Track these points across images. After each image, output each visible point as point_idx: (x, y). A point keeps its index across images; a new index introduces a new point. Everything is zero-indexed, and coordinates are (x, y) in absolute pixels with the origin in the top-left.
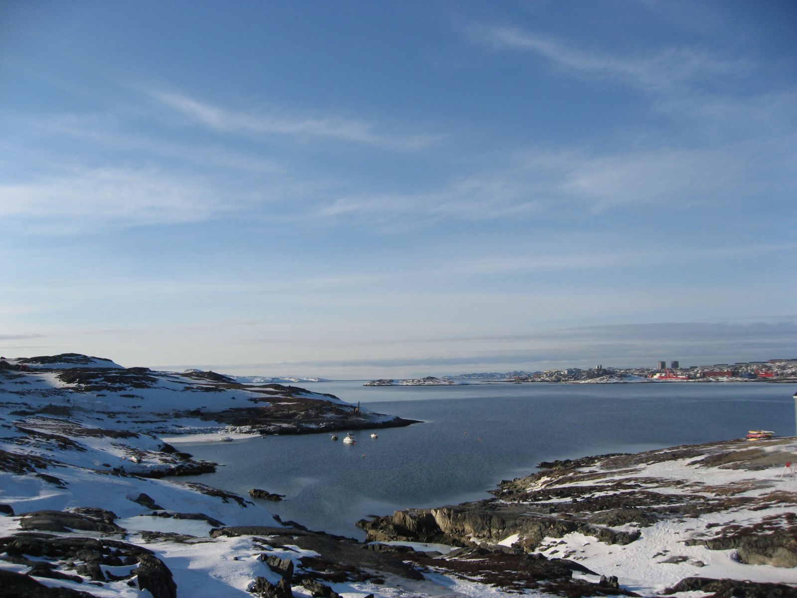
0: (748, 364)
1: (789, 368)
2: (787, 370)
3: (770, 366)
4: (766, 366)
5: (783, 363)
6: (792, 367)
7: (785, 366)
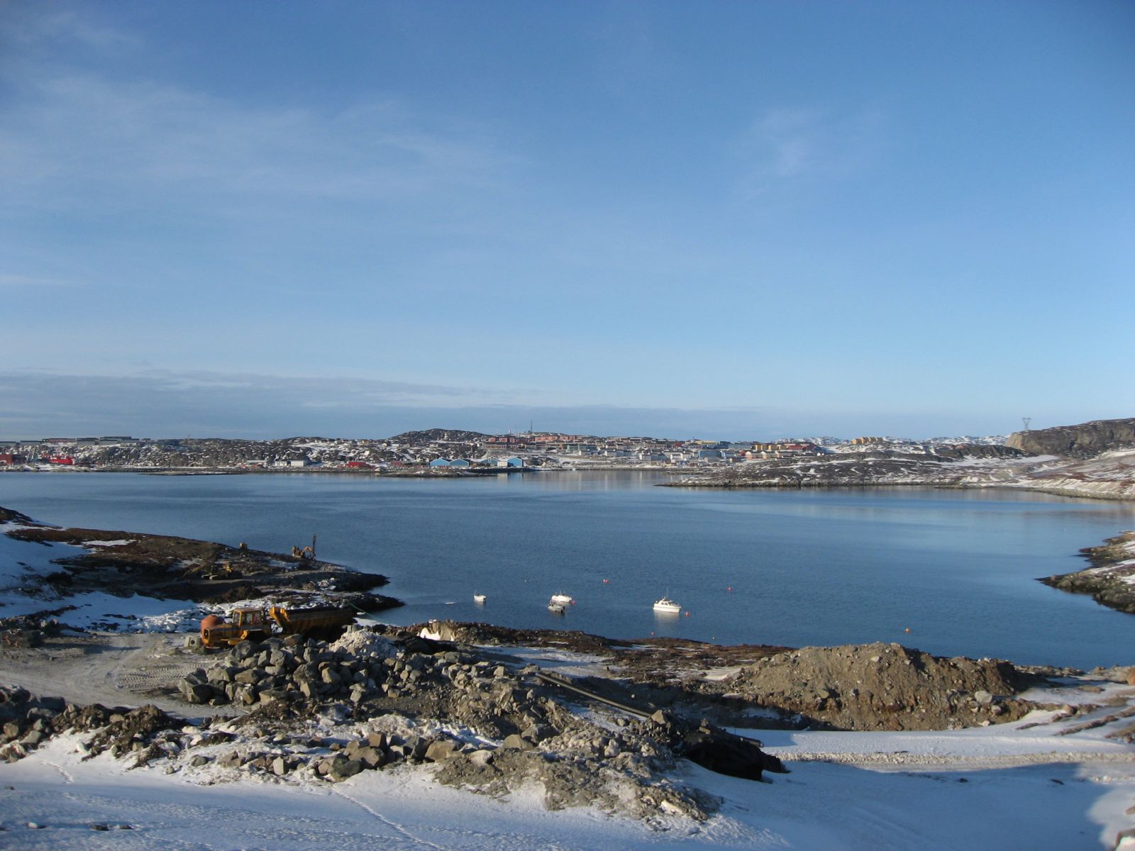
0: (18, 444)
1: (80, 451)
2: (78, 455)
3: (53, 447)
4: (47, 448)
5: (70, 445)
6: (84, 450)
7: (73, 448)
